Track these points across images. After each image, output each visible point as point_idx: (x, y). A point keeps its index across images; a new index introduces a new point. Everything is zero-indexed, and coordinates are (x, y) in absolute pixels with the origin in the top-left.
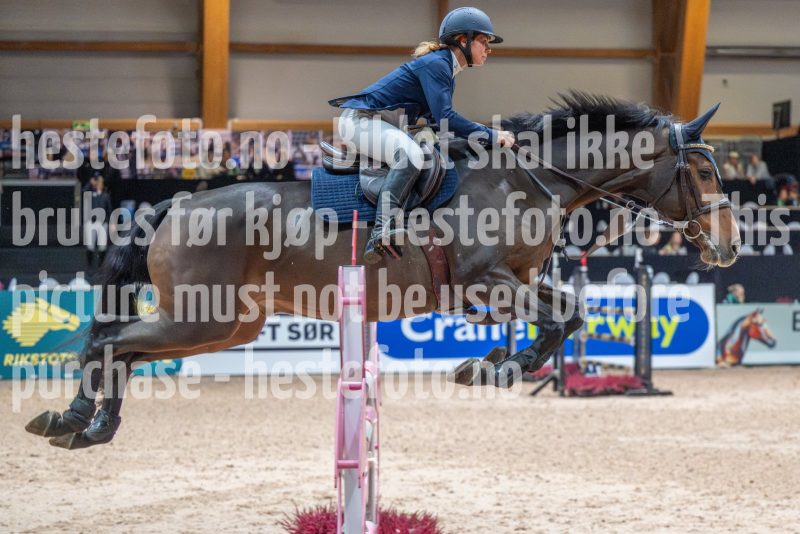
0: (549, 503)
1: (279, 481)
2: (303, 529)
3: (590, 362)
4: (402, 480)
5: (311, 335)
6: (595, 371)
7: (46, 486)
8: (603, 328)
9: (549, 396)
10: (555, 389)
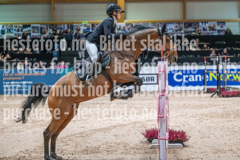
0: (217, 128)
1: (140, 121)
2: (147, 135)
3: (228, 87)
4: (175, 121)
5: (148, 80)
6: (229, 90)
7: (76, 122)
8: (231, 78)
9: (216, 97)
10: (218, 95)
